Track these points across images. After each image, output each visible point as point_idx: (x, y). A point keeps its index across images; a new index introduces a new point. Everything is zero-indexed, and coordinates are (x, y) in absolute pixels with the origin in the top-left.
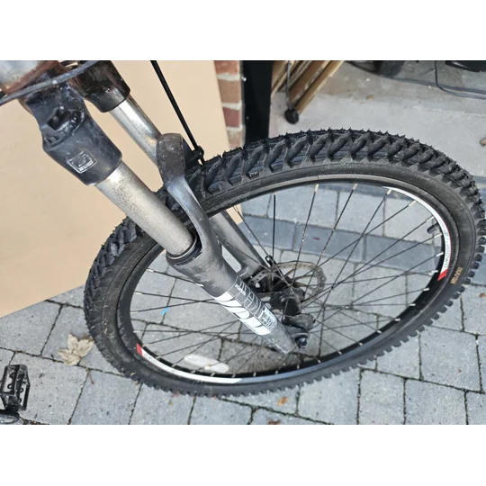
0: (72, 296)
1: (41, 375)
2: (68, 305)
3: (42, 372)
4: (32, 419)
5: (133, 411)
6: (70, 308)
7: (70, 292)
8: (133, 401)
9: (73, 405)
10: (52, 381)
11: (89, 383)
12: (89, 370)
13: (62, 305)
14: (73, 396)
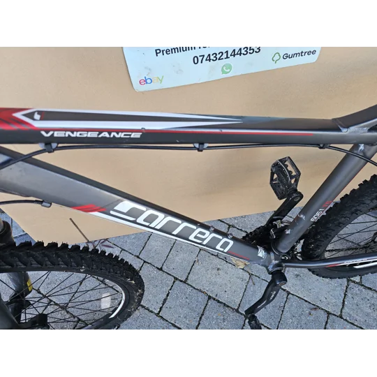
0: (236, 221)
1: (218, 269)
2: (233, 227)
3: (219, 267)
4: (214, 297)
5: (283, 311)
6: (235, 229)
7: (235, 218)
8: (282, 305)
9: (241, 295)
10: (226, 275)
11: (251, 283)
12: (251, 275)
13: (229, 226)
14: (241, 289)
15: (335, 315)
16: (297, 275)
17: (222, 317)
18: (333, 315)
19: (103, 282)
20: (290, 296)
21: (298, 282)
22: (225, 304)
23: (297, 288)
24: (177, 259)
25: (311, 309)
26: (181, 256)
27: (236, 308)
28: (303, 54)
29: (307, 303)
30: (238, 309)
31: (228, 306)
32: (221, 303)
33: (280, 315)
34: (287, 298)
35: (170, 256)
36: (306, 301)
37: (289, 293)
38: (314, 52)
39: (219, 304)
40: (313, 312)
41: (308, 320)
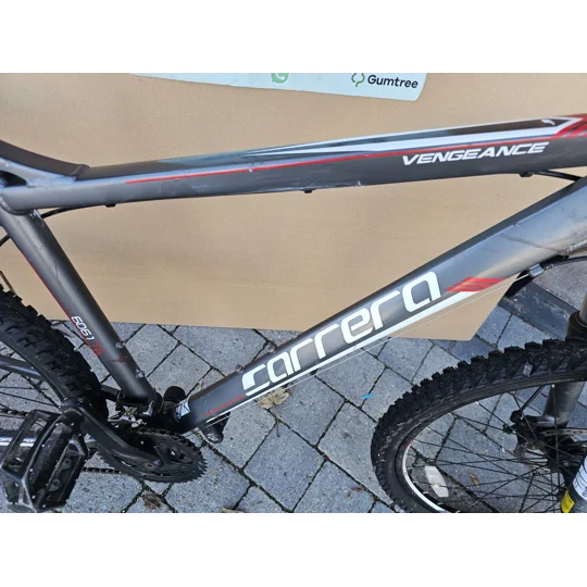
0: (279, 337)
2: (273, 344)
5: (310, 484)
7: (279, 332)
8: (312, 474)
9: (254, 449)
11: (274, 433)
12: (278, 421)
13: (267, 341)
14: (256, 439)
15: (385, 504)
16: (346, 435)
17: (215, 477)
18: (383, 502)
19: (36, 387)
20: (328, 463)
21: (346, 446)
22: (225, 458)
23: (341, 454)
24: (170, 375)
25: (353, 489)
26: (179, 371)
27: (241, 467)
28: (399, 83)
29: (349, 479)
30: (243, 468)
31: (229, 462)
32: (220, 454)
33: (303, 490)
34: (322, 466)
35: (161, 368)
36: (349, 475)
37: (326, 459)
38: (415, 84)
39: (215, 456)
40: (355, 493)
41: (344, 505)
